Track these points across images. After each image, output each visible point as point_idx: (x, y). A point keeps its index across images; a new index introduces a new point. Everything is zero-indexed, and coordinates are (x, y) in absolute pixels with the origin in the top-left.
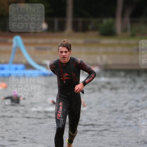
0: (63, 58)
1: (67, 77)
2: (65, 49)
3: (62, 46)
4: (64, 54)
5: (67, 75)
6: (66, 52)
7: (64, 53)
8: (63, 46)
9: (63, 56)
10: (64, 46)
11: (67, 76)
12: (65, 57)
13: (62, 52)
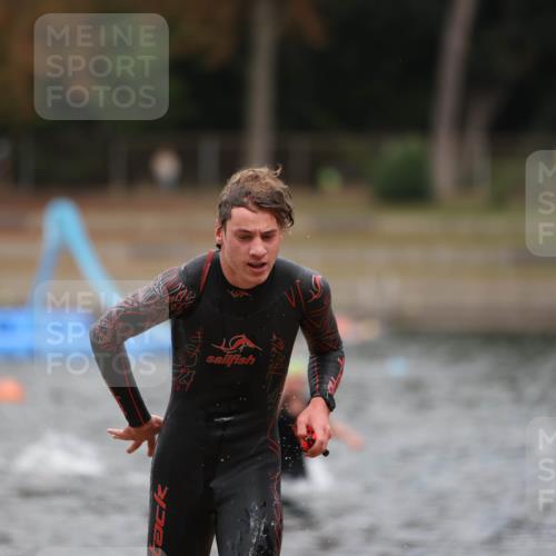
0: (250, 265)
1: (246, 353)
2: (263, 222)
3: (250, 205)
4: (258, 247)
5: (245, 342)
6: (266, 237)
7: (258, 240)
8: (254, 208)
9: (253, 256)
10: (260, 206)
11: (246, 349)
12: (263, 260)
13: (246, 236)
